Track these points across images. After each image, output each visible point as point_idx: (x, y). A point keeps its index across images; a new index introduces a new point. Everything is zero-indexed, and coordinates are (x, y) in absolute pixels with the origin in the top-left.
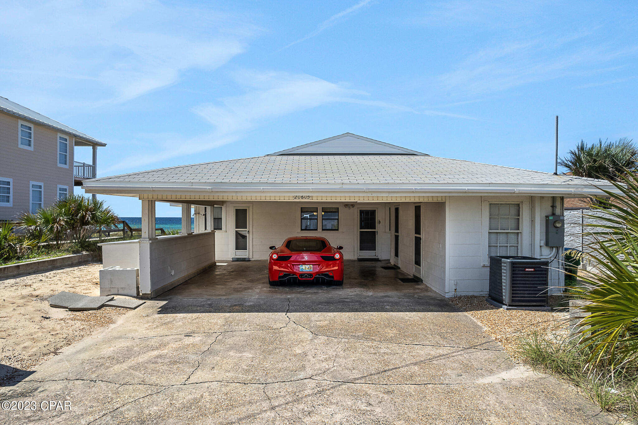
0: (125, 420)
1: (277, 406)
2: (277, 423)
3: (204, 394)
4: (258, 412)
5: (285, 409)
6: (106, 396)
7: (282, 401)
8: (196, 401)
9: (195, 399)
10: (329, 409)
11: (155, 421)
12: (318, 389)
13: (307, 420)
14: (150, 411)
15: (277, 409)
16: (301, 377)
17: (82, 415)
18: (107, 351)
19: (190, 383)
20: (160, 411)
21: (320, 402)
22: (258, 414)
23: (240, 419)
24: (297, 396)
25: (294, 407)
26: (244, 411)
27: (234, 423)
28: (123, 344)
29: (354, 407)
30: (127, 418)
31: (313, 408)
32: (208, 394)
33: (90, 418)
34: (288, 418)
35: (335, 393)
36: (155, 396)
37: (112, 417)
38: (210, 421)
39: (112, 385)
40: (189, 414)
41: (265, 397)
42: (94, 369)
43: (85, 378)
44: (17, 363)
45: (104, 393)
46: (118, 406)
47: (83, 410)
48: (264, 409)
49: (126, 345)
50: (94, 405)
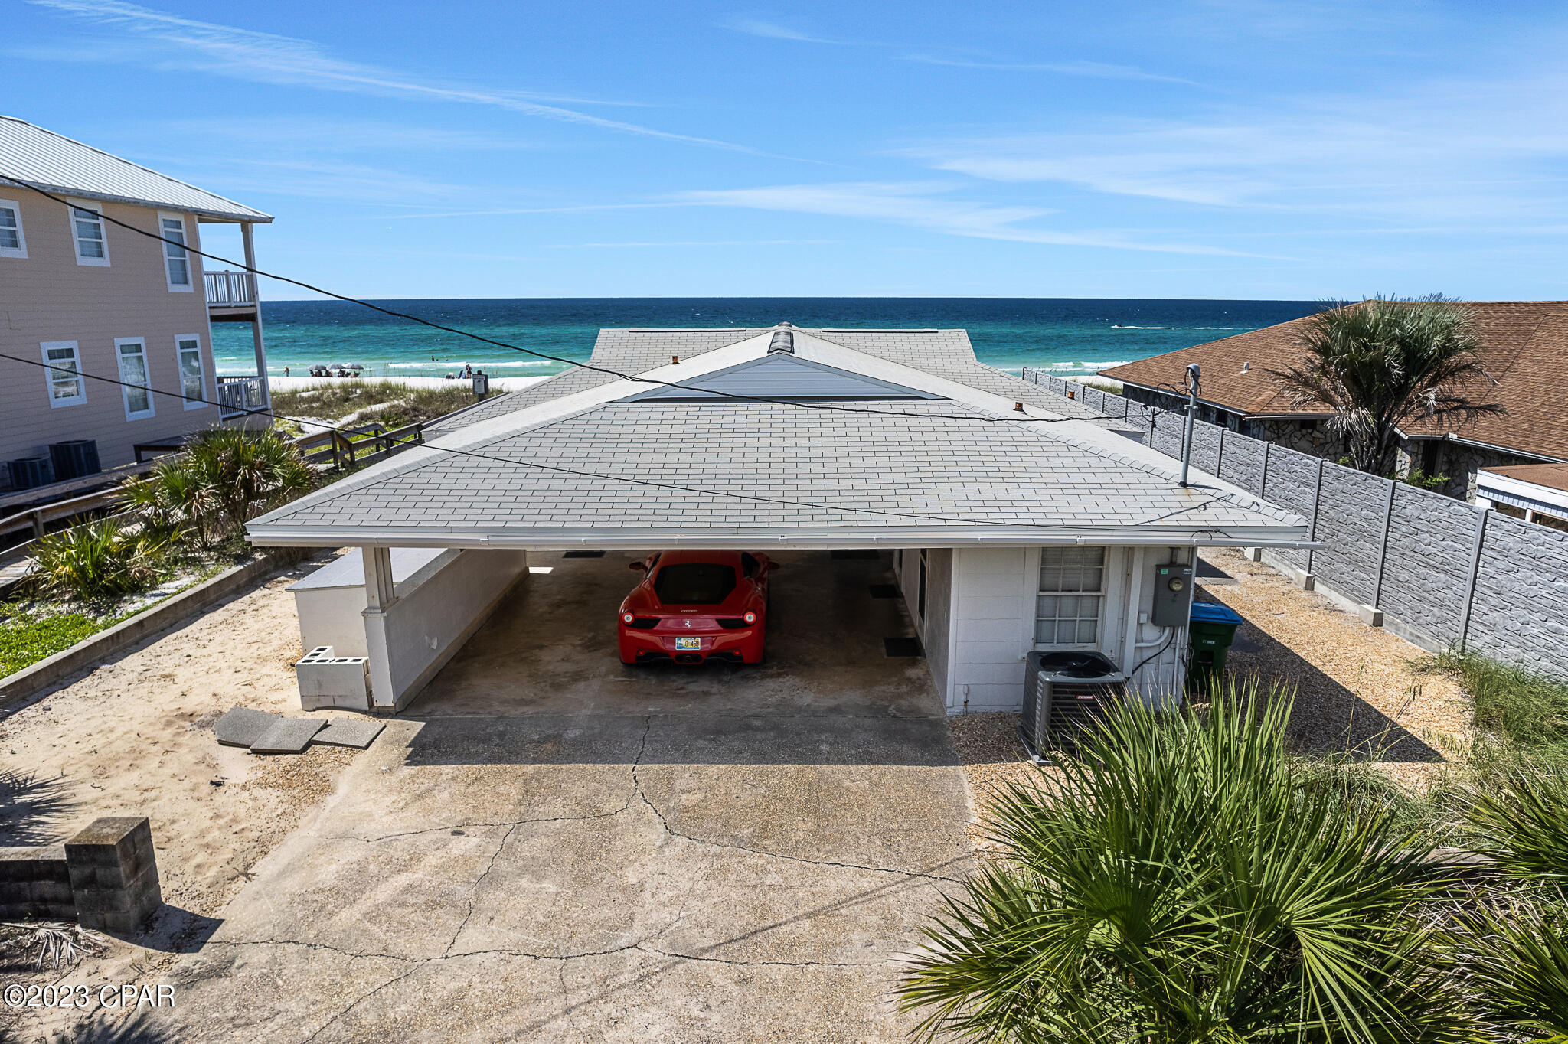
0: (362, 1031)
1: (573, 1008)
2: (568, 1040)
3: (474, 979)
4: (546, 1018)
5: (585, 1013)
6: (334, 980)
7: (583, 995)
8: (462, 993)
9: (459, 990)
10: (647, 1015)
11: (403, 1033)
12: (642, 970)
13: (611, 1036)
14: (396, 1013)
15: (573, 1013)
16: (622, 943)
17: (303, 1017)
18: (328, 872)
19: (455, 953)
20: (410, 1013)
21: (638, 1000)
22: (546, 1022)
23: (519, 1033)
24: (608, 985)
25: (597, 1010)
26: (524, 1015)
27: (509, 1039)
28: (351, 854)
29: (682, 1012)
30: (365, 1026)
31: (624, 1012)
32: (478, 980)
33: (315, 1024)
34: (584, 1031)
35: (665, 982)
36: (402, 981)
37: (345, 1022)
38: (477, 1036)
39: (340, 957)
40: (450, 1021)
41: (560, 988)
42: (311, 919)
43: (299, 939)
44: (193, 902)
45: (330, 975)
46: (351, 1002)
47: (303, 1008)
48: (555, 1013)
49: (355, 859)
50: (317, 998)
